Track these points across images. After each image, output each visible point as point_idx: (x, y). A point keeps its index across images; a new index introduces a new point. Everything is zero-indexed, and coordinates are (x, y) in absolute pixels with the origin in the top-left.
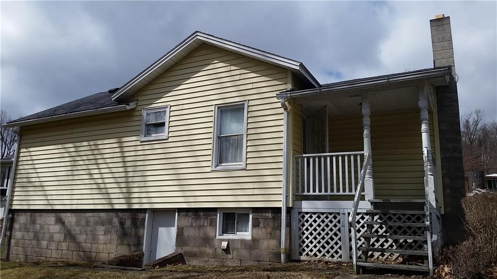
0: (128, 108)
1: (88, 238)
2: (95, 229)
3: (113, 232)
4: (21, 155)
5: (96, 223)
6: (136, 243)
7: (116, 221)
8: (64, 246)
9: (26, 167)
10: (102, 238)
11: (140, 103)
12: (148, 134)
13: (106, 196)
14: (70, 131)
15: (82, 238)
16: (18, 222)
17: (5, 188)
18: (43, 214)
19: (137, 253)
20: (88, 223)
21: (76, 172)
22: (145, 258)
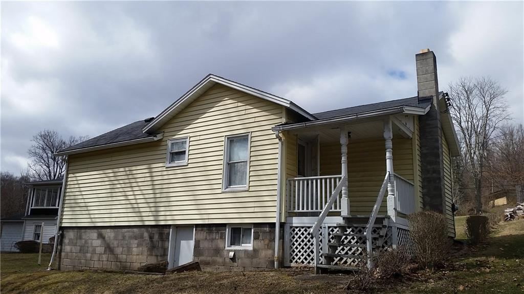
0: (156, 139)
1: (125, 251)
2: (130, 242)
3: (144, 245)
4: (69, 179)
5: (131, 238)
6: (162, 254)
7: (146, 235)
8: (104, 257)
9: (73, 190)
10: (135, 250)
11: (166, 135)
12: (172, 160)
13: (138, 214)
14: (109, 159)
15: (119, 250)
16: (67, 238)
17: (57, 207)
18: (87, 230)
19: (162, 262)
20: (124, 237)
21: (114, 194)
22: (170, 267)
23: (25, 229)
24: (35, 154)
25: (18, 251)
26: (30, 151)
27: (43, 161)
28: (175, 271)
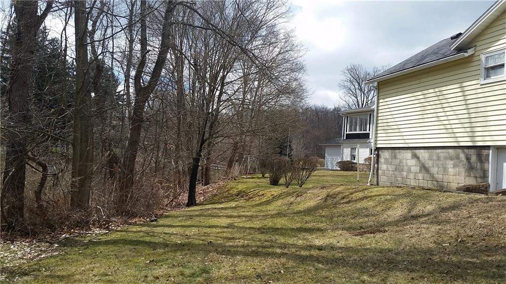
0: (466, 55)
1: (440, 171)
2: (445, 163)
3: (460, 165)
4: (380, 104)
5: (446, 158)
6: (482, 175)
7: (462, 156)
8: (420, 176)
9: (385, 114)
10: (451, 170)
11: (478, 48)
12: (488, 76)
13: (452, 135)
14: (418, 82)
15: (434, 170)
16: (382, 157)
17: (368, 132)
18: (401, 151)
19: (483, 184)
20: (439, 158)
21: (425, 116)
22: (492, 189)
23: (343, 151)
24: (345, 87)
25: (339, 169)
26: (340, 84)
27: (351, 93)
28: (500, 193)
